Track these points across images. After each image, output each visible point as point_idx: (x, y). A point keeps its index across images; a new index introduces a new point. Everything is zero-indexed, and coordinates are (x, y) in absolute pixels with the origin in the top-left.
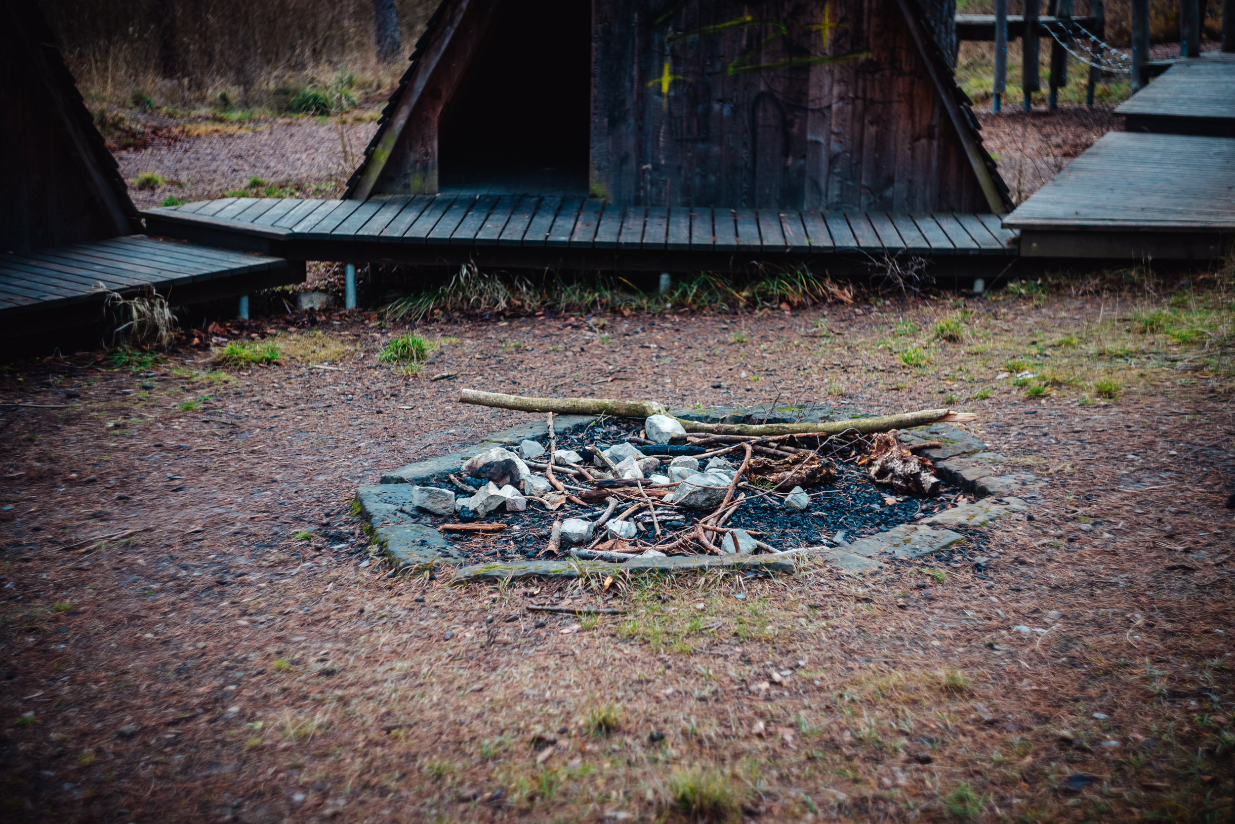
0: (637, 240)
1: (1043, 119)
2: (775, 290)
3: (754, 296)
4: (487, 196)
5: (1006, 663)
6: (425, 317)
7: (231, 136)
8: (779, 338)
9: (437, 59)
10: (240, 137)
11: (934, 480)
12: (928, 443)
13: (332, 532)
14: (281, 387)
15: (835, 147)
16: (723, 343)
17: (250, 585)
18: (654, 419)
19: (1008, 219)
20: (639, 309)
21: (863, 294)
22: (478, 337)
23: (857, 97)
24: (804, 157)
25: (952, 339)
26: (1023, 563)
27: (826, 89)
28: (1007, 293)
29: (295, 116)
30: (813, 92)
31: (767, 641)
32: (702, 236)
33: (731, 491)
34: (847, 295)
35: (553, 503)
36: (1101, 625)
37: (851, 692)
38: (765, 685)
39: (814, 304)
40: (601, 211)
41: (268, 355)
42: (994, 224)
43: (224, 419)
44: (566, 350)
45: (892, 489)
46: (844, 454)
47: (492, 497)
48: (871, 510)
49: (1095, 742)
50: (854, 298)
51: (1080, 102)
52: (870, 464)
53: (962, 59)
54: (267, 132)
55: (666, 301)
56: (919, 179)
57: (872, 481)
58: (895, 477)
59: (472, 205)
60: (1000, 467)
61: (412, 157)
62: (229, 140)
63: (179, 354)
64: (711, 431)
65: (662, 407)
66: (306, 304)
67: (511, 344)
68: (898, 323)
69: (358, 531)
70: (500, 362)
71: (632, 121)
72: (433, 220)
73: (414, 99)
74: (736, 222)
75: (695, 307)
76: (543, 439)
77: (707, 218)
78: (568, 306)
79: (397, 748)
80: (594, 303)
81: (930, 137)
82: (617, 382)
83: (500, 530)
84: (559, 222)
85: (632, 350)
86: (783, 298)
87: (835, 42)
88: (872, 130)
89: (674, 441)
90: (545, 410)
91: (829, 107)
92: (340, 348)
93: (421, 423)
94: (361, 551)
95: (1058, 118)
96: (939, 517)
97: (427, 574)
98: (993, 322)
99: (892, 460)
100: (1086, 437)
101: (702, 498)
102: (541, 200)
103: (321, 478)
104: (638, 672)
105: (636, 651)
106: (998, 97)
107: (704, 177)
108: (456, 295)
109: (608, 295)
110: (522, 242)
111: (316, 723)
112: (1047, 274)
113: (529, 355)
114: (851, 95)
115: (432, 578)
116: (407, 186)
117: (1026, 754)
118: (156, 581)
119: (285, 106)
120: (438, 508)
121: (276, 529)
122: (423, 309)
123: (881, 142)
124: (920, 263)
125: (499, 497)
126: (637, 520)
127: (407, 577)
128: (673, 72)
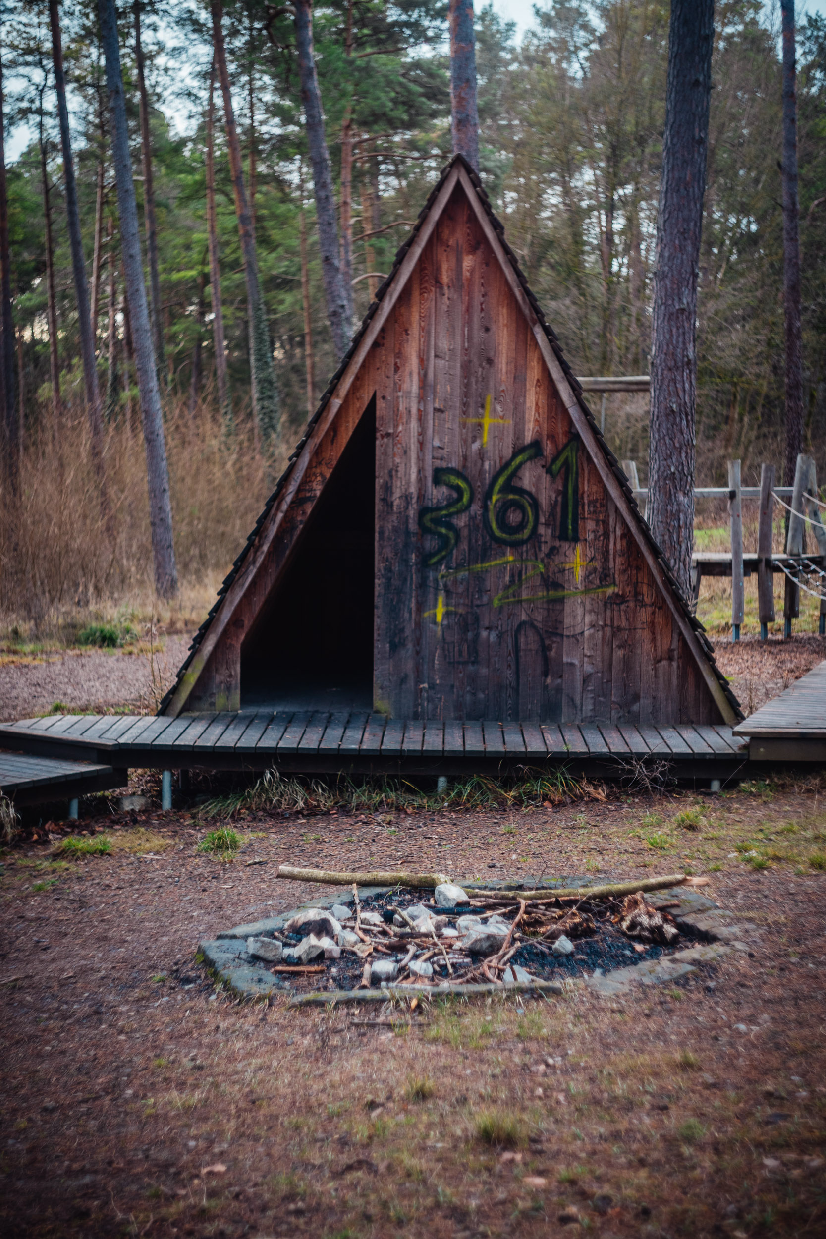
0: (418, 748)
1: (779, 647)
2: (538, 789)
3: (520, 796)
4: (284, 712)
5: (727, 1050)
6: (233, 816)
7: (26, 666)
8: (543, 830)
9: (241, 594)
10: (35, 667)
11: (674, 931)
12: (669, 903)
13: (182, 976)
14: (116, 873)
15: (588, 668)
16: (495, 834)
17: (121, 1014)
18: (441, 888)
19: (738, 728)
20: (420, 808)
21: (615, 794)
22: (281, 832)
23: (606, 625)
24: (561, 677)
25: (692, 828)
26: (743, 986)
27: (579, 618)
28: (739, 792)
29: (83, 648)
30: (568, 621)
31: (543, 1039)
32: (474, 744)
33: (508, 939)
34: (601, 794)
35: (363, 951)
36: (800, 1024)
37: (608, 1069)
38: (542, 1067)
39: (573, 802)
40: (385, 724)
41: (100, 847)
42: (726, 733)
43: (72, 897)
44: (359, 841)
45: (640, 939)
46: (601, 914)
47: (313, 946)
48: (623, 955)
49: (791, 1093)
50: (608, 796)
51: (814, 632)
52: (622, 919)
53: (704, 592)
54: (59, 663)
55: (443, 800)
56: (662, 695)
57: (624, 934)
58: (643, 928)
59: (271, 720)
60: (728, 920)
61: (218, 678)
62: (25, 670)
63: (21, 848)
64: (490, 897)
65: (448, 878)
66: (127, 806)
67: (312, 836)
68: (646, 816)
69: (203, 976)
70: (302, 851)
71: (410, 646)
72: (239, 732)
73: (220, 629)
74: (503, 732)
75: (469, 805)
76: (351, 904)
77: (479, 729)
78: (358, 805)
79: (262, 1112)
80: (381, 802)
81: (671, 659)
82: (406, 865)
83: (322, 972)
84: (349, 733)
85: (416, 840)
86: (545, 798)
87: (586, 577)
88: (619, 653)
89: (459, 905)
90: (349, 883)
91: (582, 633)
92: (162, 841)
93: (242, 897)
94: (208, 989)
95: (791, 646)
96: (678, 955)
97: (267, 1001)
98: (727, 815)
99: (639, 915)
100: (799, 897)
101: (485, 945)
102: (331, 715)
103: (165, 939)
104: (443, 1061)
105: (440, 1048)
106: (737, 627)
107: (474, 694)
108: (260, 796)
109: (393, 795)
110: (318, 749)
111: (196, 1097)
112: (774, 775)
113: (327, 845)
114: (601, 623)
115: (270, 1005)
116: (213, 704)
117: (739, 1102)
118: (43, 1012)
119: (74, 639)
120: (269, 955)
121: (134, 975)
122: (231, 809)
123: (627, 664)
124: (664, 766)
125: (318, 947)
126: (433, 963)
127: (251, 1004)
128: (447, 604)
